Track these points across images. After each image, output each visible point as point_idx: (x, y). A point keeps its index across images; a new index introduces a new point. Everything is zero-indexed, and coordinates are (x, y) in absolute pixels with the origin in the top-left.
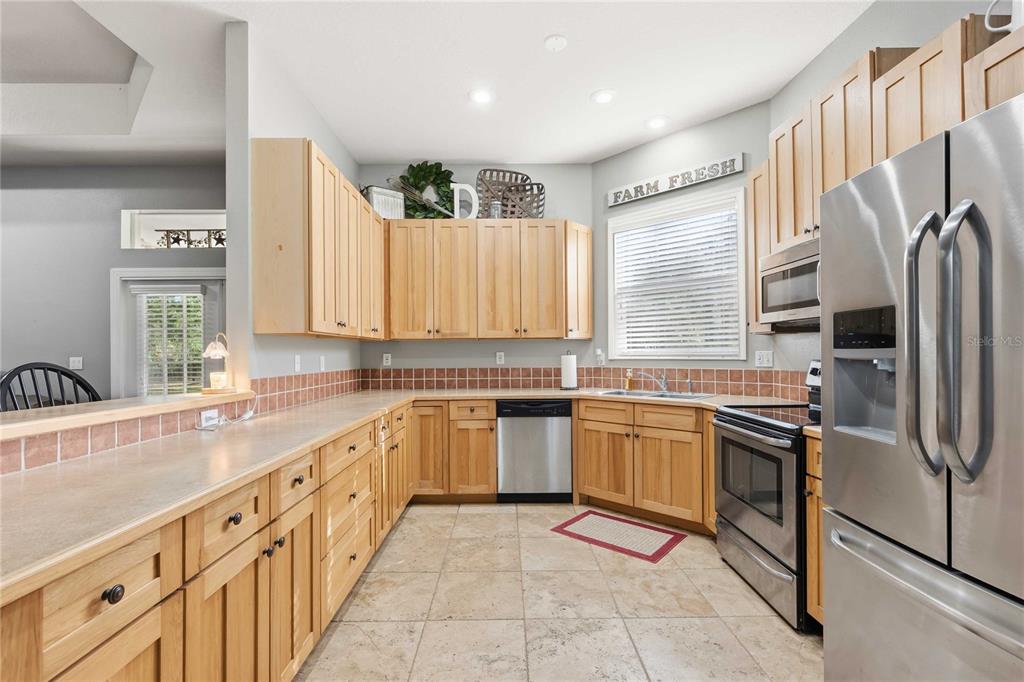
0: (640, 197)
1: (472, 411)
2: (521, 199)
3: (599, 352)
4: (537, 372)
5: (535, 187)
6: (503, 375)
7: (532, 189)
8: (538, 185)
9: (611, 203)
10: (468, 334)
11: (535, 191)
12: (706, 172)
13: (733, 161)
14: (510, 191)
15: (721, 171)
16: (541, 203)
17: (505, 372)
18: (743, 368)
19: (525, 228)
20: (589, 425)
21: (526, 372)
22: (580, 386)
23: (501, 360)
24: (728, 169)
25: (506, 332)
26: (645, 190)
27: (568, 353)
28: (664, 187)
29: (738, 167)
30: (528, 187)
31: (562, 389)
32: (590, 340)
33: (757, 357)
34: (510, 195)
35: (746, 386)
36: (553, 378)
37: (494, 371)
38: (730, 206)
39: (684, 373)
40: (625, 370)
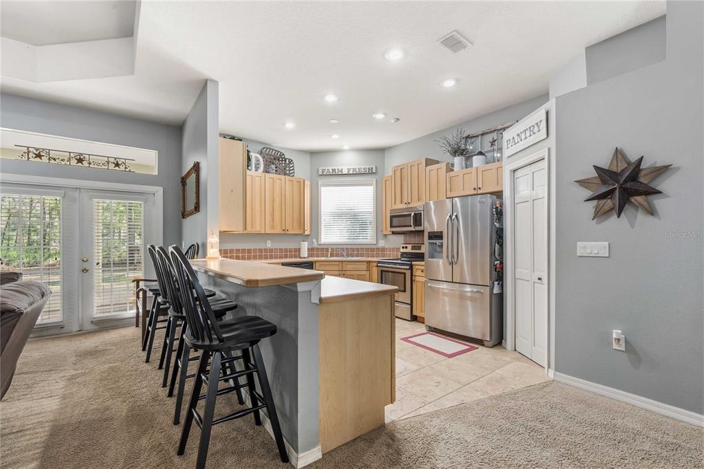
0: (334, 174)
3: (314, 240)
4: (286, 250)
5: (287, 160)
6: (270, 252)
8: (289, 159)
9: (320, 173)
11: (287, 162)
12: (362, 170)
13: (372, 168)
15: (368, 171)
16: (291, 172)
17: (271, 250)
18: (375, 247)
19: (287, 182)
21: (281, 250)
22: (308, 257)
24: (370, 171)
25: (278, 230)
26: (337, 171)
27: (303, 241)
28: (345, 172)
29: (374, 171)
30: (284, 159)
31: (300, 258)
32: (309, 235)
33: (380, 243)
35: (376, 254)
37: (266, 250)
38: (371, 185)
39: (353, 250)
40: (328, 249)
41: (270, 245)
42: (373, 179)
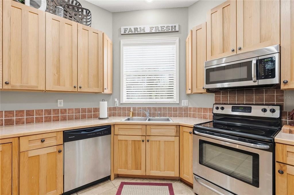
0: (137, 33)
1: (43, 141)
2: (75, 15)
3: (116, 100)
4: (84, 110)
5: (85, 11)
6: (62, 113)
7: (82, 11)
8: (87, 10)
9: (123, 33)
10: (37, 87)
11: (85, 13)
12: (165, 28)
13: (175, 26)
14: (68, 7)
15: (171, 29)
16: (88, 20)
17: (64, 111)
18: (178, 106)
19: (81, 29)
20: (120, 138)
21: (78, 111)
23: (61, 104)
24: (173, 29)
26: (139, 30)
28: (147, 30)
29: (177, 29)
30: (80, 10)
31: (100, 119)
32: (111, 94)
33: (183, 103)
34: (68, 10)
35: (179, 113)
36: (93, 113)
37: (56, 111)
38: (174, 43)
39: (155, 109)
40: (130, 108)
41: (62, 105)
42: (175, 39)
